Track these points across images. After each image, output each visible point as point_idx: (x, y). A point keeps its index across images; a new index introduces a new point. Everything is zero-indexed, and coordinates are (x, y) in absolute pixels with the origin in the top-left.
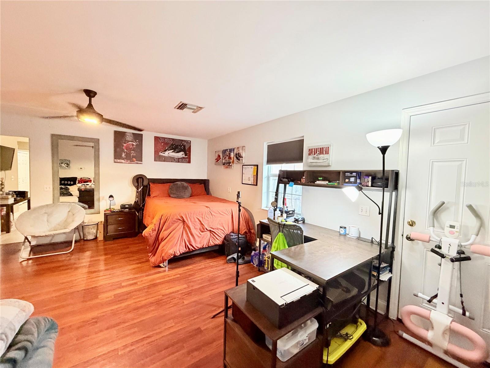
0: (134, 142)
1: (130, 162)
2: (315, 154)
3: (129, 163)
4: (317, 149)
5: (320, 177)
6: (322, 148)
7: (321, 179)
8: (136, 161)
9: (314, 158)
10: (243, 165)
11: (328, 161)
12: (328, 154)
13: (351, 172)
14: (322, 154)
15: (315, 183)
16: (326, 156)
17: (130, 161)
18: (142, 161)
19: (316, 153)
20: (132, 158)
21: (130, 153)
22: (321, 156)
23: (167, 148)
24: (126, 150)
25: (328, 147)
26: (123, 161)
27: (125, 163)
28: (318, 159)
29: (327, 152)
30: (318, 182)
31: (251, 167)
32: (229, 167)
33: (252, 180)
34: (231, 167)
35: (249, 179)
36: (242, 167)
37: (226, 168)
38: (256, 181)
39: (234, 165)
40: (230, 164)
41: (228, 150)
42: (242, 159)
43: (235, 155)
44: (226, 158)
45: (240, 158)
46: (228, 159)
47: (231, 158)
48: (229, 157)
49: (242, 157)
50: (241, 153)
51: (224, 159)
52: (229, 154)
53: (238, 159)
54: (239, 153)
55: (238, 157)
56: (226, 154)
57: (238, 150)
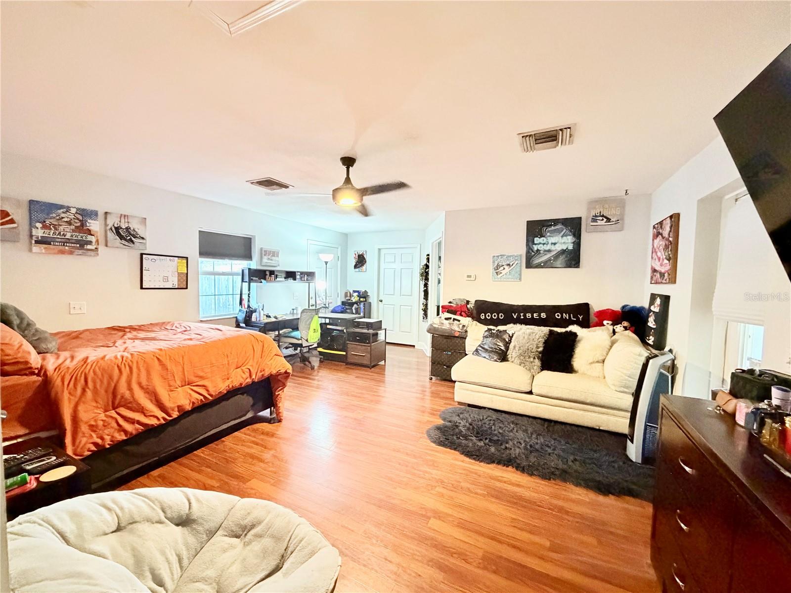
2: (269, 255)
4: (270, 251)
6: (274, 251)
7: (280, 276)
9: (269, 259)
10: (143, 254)
13: (299, 272)
14: (274, 256)
16: (277, 258)
22: (273, 258)
25: (277, 252)
28: (272, 260)
29: (278, 255)
30: (278, 280)
31: (170, 260)
32: (80, 252)
33: (174, 281)
34: (92, 253)
35: (166, 279)
36: (139, 256)
37: (62, 252)
38: (185, 283)
39: (102, 248)
40: (89, 247)
41: (73, 211)
42: (141, 241)
43: (111, 229)
44: (61, 228)
45: (133, 239)
46: (73, 231)
47: (89, 232)
48: (76, 227)
49: (143, 238)
50: (136, 230)
51: (45, 227)
52: (78, 219)
53: (126, 240)
54: (128, 229)
55: (126, 235)
56: (54, 215)
57: (123, 220)
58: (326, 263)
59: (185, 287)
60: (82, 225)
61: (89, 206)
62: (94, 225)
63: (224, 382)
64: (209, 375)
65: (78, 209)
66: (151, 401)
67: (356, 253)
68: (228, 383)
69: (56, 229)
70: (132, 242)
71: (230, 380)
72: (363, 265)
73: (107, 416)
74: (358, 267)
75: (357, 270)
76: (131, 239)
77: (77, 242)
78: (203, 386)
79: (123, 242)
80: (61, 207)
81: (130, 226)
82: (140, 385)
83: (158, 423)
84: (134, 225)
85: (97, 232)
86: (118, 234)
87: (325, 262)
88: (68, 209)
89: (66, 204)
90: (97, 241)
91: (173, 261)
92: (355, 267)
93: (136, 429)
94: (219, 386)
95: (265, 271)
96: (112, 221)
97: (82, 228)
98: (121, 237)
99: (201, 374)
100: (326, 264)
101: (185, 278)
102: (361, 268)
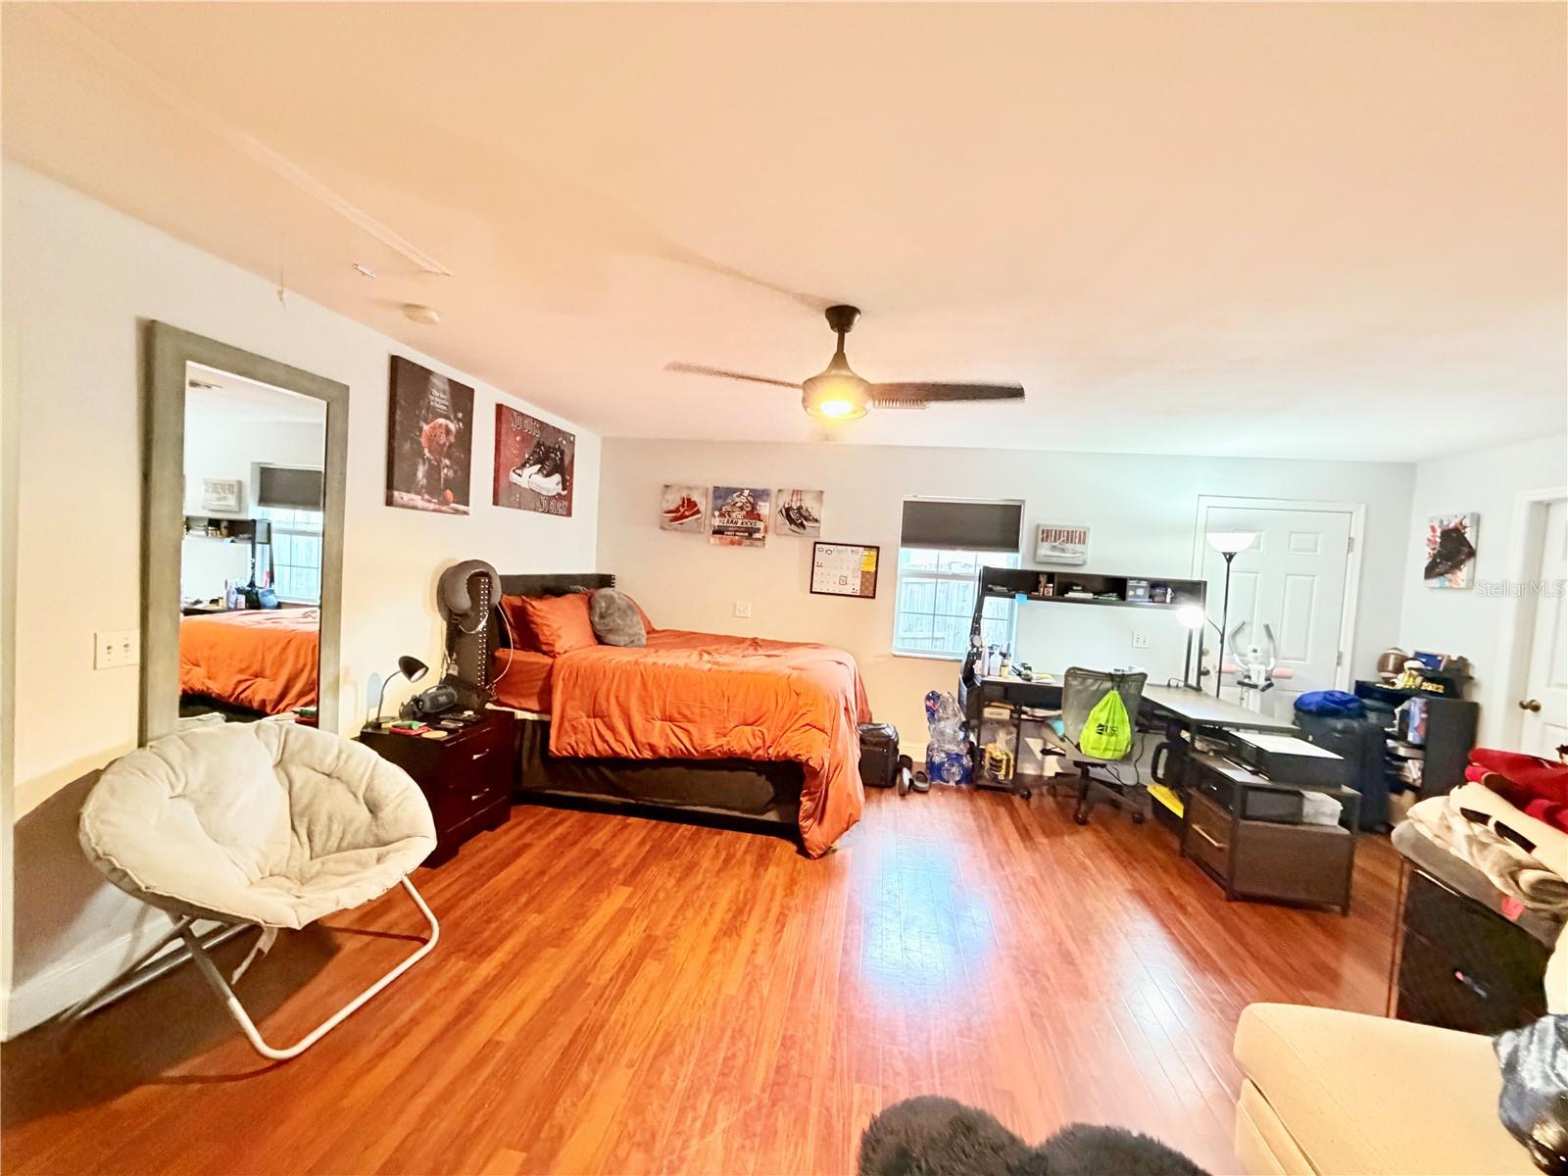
0: (452, 417)
1: (437, 507)
2: (1055, 541)
3: (434, 510)
4: (1060, 532)
5: (1077, 585)
6: (1073, 532)
7: (1079, 588)
8: (454, 502)
9: (1054, 548)
10: (816, 543)
11: (1085, 556)
12: (1084, 543)
13: (1140, 580)
14: (1072, 542)
15: (1066, 595)
16: (1079, 547)
17: (440, 503)
18: (468, 505)
19: (1059, 538)
20: (444, 490)
21: (439, 466)
22: (1069, 546)
23: (527, 456)
24: (430, 451)
25: (1085, 532)
26: (417, 500)
27: (423, 510)
28: (1063, 550)
29: (1082, 540)
30: (1071, 595)
31: (852, 551)
32: (748, 542)
33: (854, 585)
34: (759, 543)
35: (843, 581)
36: (812, 547)
37: (732, 543)
38: (871, 588)
39: (770, 538)
40: (757, 536)
41: (746, 493)
42: (814, 525)
43: (781, 511)
44: (734, 514)
45: (805, 523)
46: (745, 517)
47: (758, 518)
48: (747, 512)
49: (816, 521)
50: (809, 509)
51: (722, 515)
52: (750, 502)
53: (795, 524)
54: (800, 508)
55: (797, 518)
56: (730, 501)
57: (794, 499)
58: (1230, 557)
59: (871, 595)
60: (754, 508)
61: (759, 486)
62: (764, 508)
63: (717, 738)
64: (698, 719)
65: (751, 490)
66: (625, 724)
67: (1436, 525)
68: (723, 741)
69: (729, 515)
70: (802, 525)
71: (727, 738)
72: (1457, 566)
73: (587, 722)
74: (1442, 574)
75: (1435, 582)
76: (802, 522)
77: (747, 530)
78: (687, 731)
79: (793, 527)
80: (735, 490)
81: (803, 505)
82: (617, 698)
83: (625, 754)
84: (809, 504)
85: (765, 517)
86: (788, 517)
87: (1225, 554)
88: (742, 491)
89: (741, 487)
90: (766, 528)
91: (857, 552)
92: (1431, 572)
93: (606, 751)
94: (709, 740)
95: (1037, 574)
96: (784, 500)
97: (753, 514)
98: (791, 521)
99: (687, 713)
100: (1229, 561)
101: (872, 581)
102: (1449, 576)
